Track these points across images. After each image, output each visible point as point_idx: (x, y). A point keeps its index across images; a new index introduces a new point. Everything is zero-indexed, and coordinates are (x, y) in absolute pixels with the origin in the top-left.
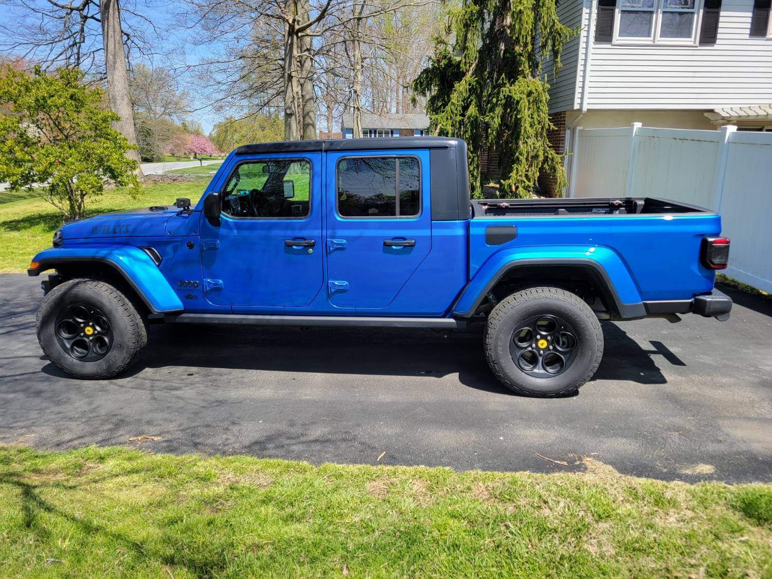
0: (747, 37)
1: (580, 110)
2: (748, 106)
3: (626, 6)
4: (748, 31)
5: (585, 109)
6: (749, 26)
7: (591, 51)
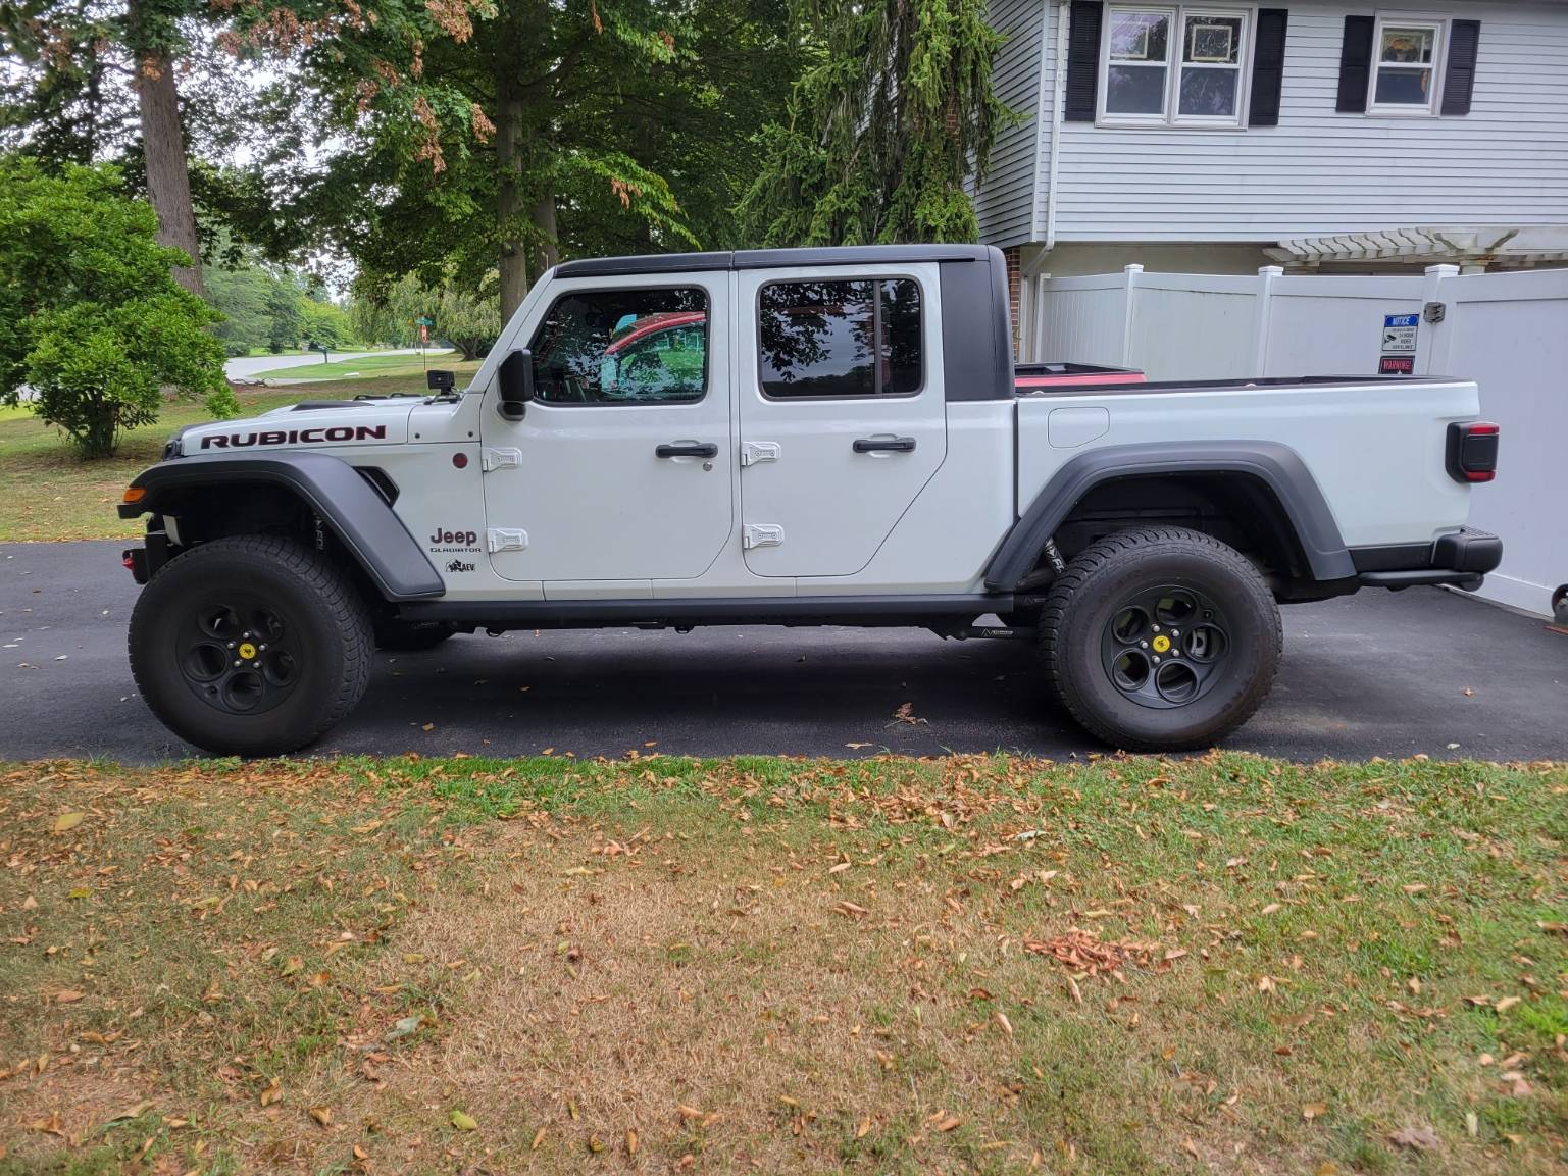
0: (1332, 113)
1: (1042, 244)
2: (1331, 235)
3: (1118, 59)
4: (1334, 103)
5: (1050, 243)
6: (1335, 94)
7: (1057, 138)
